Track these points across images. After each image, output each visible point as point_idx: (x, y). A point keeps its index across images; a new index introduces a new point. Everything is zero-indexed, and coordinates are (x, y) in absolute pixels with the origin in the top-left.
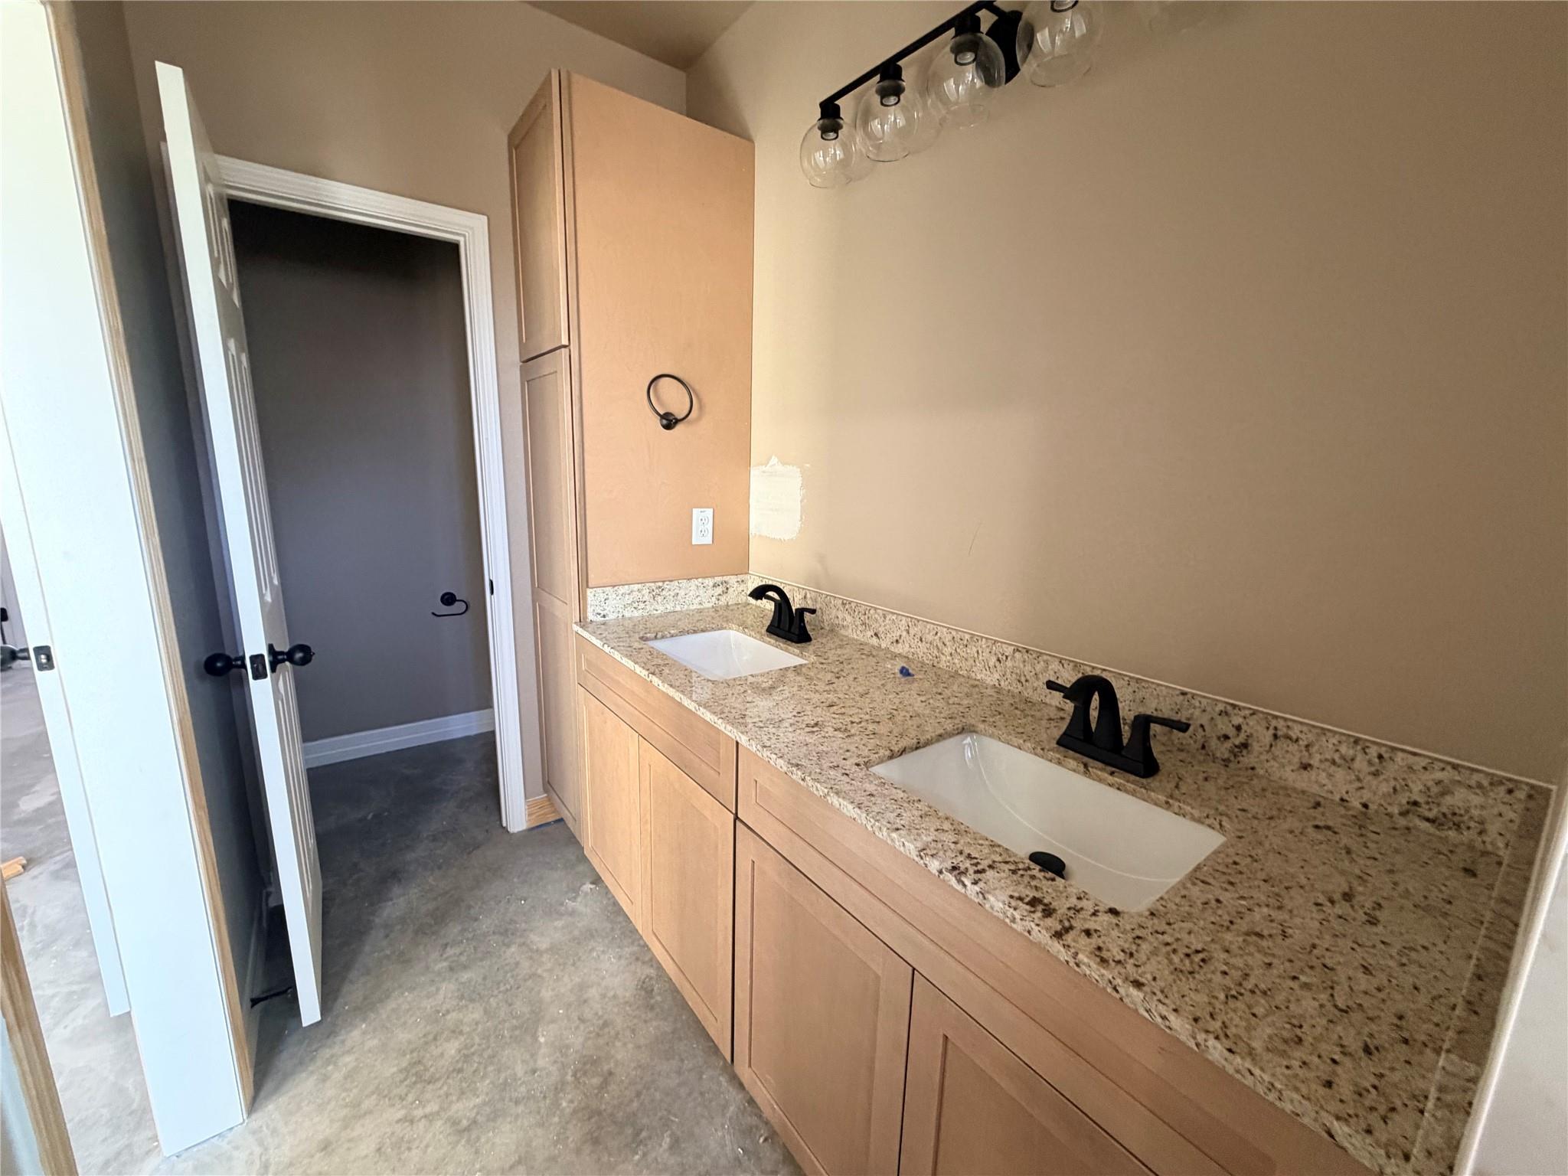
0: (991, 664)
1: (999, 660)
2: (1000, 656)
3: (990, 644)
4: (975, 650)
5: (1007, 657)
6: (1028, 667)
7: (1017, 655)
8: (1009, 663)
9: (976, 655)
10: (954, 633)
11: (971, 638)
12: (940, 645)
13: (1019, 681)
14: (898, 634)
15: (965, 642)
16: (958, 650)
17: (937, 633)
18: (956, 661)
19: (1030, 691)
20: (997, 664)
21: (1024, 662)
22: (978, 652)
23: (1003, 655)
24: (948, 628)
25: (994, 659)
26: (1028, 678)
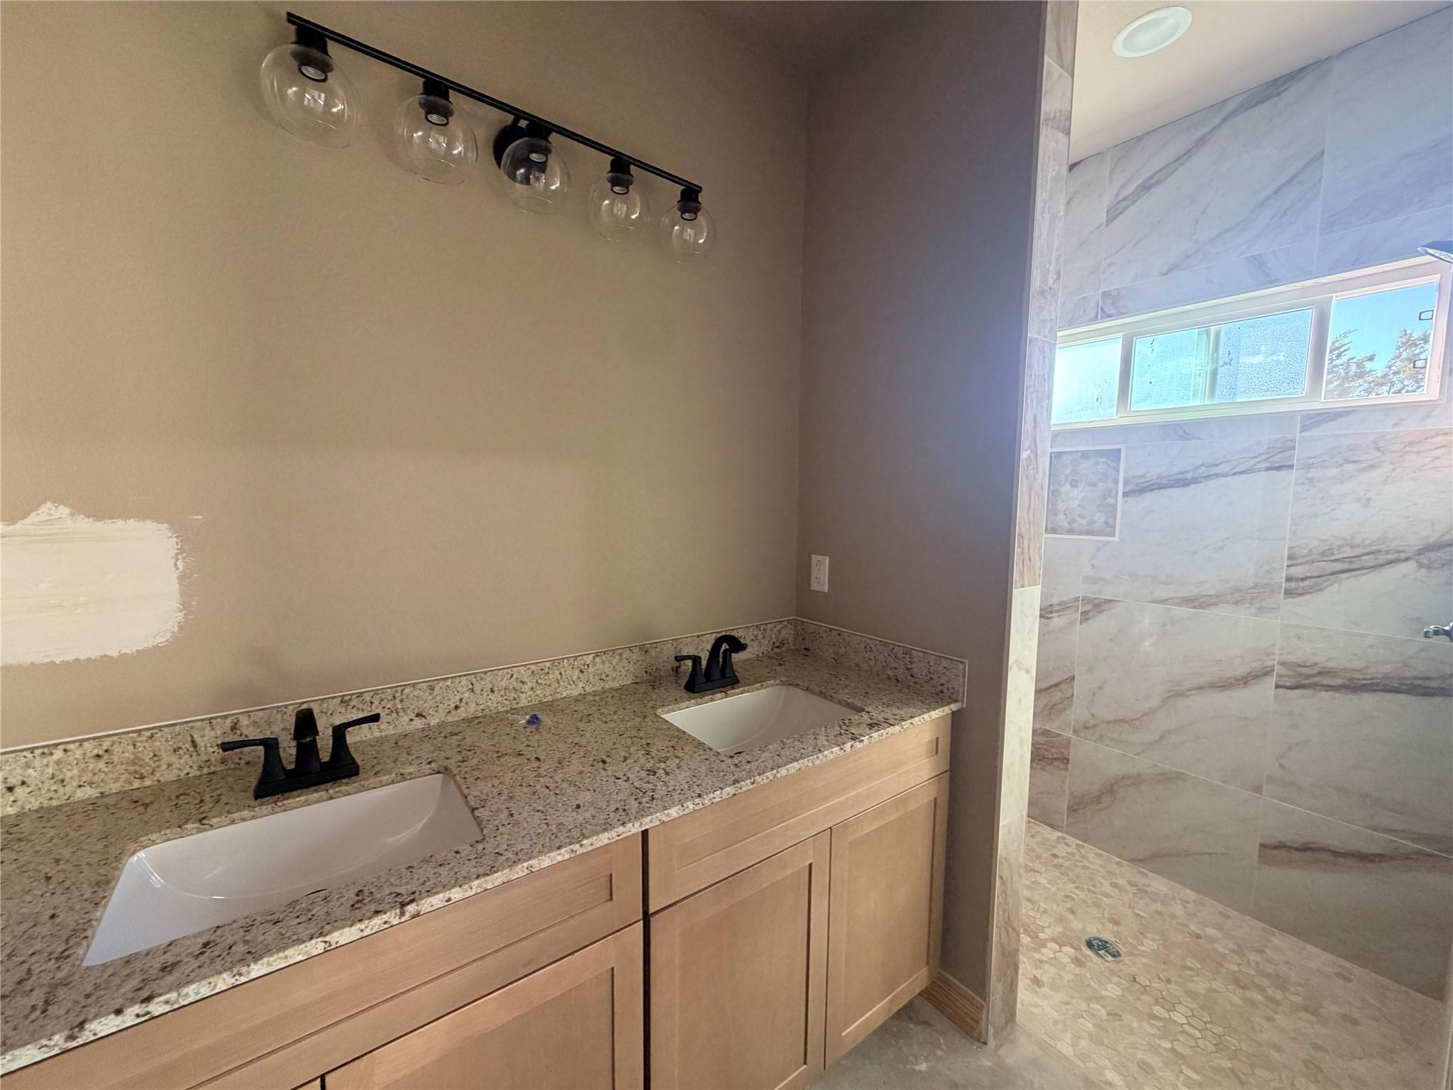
0: (575, 677)
1: (582, 671)
2: (582, 667)
3: (572, 661)
4: (557, 672)
5: (588, 665)
6: (607, 665)
7: (597, 660)
8: (591, 670)
9: (559, 677)
10: (533, 668)
11: (552, 664)
12: (517, 686)
13: (601, 679)
14: (458, 698)
15: (547, 670)
16: (539, 681)
17: (512, 676)
18: (539, 692)
19: (610, 683)
20: (581, 675)
21: (603, 662)
22: (561, 674)
23: (584, 665)
24: (525, 665)
25: (577, 672)
26: (608, 673)
